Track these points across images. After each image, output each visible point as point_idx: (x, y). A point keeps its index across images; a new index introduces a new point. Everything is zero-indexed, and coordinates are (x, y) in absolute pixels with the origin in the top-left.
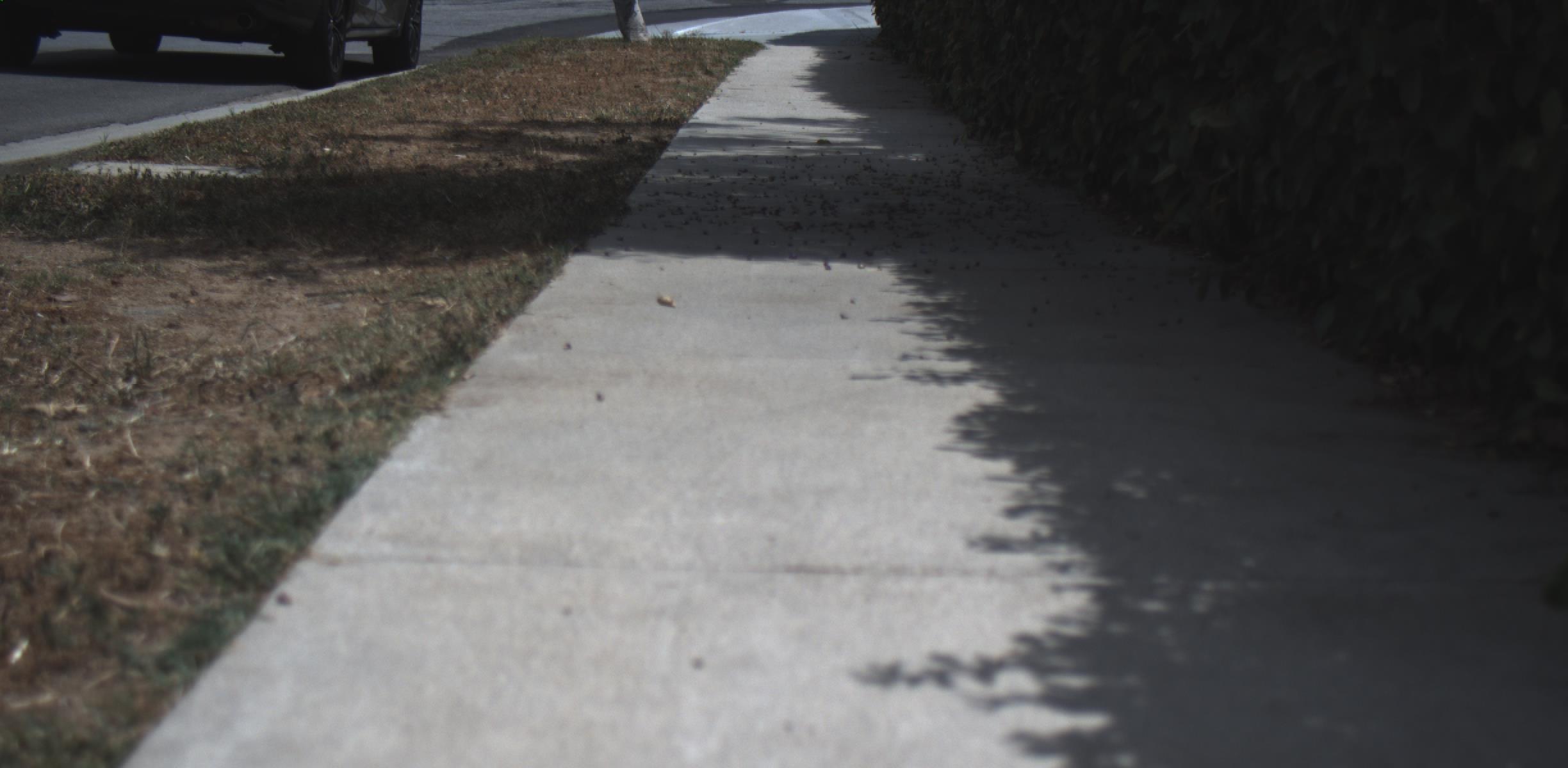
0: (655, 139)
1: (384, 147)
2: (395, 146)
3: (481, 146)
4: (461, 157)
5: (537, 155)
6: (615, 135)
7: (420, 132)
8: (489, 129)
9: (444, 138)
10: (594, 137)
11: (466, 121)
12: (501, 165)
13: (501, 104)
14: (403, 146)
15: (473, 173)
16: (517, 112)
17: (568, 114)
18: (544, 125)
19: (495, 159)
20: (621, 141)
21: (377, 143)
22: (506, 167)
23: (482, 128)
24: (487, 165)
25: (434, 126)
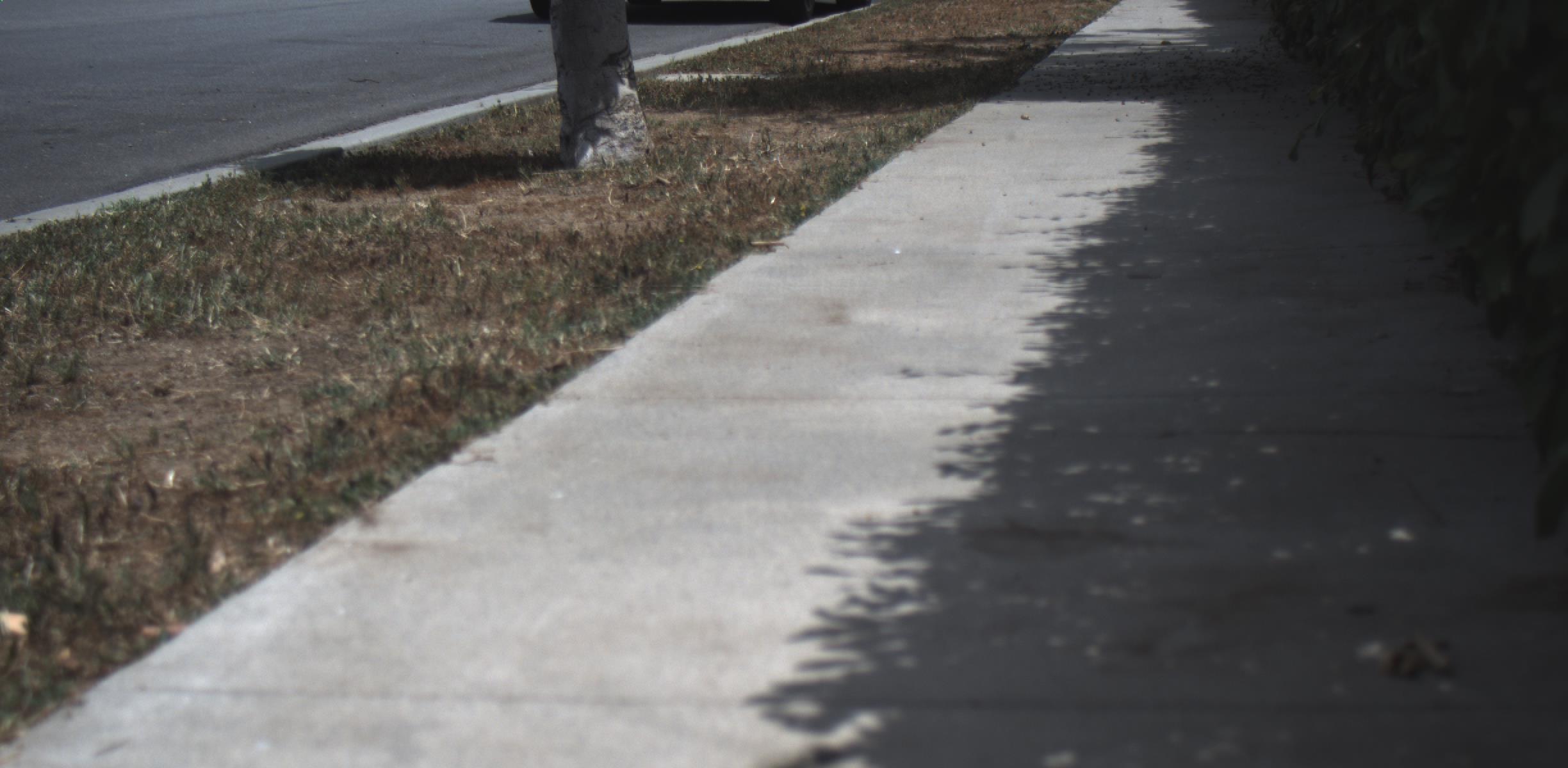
0: (1047, 46)
1: (860, 58)
2: (867, 56)
3: (925, 54)
4: (912, 61)
5: (963, 59)
6: (1018, 44)
7: (883, 47)
8: (931, 44)
9: (900, 50)
10: (1004, 46)
11: (914, 39)
12: (939, 65)
13: (940, 29)
14: (872, 57)
15: (921, 70)
16: (951, 32)
17: (988, 32)
18: (970, 39)
19: (936, 62)
20: (1021, 48)
21: (854, 55)
22: (942, 66)
23: (925, 43)
24: (929, 66)
25: (891, 44)
